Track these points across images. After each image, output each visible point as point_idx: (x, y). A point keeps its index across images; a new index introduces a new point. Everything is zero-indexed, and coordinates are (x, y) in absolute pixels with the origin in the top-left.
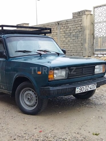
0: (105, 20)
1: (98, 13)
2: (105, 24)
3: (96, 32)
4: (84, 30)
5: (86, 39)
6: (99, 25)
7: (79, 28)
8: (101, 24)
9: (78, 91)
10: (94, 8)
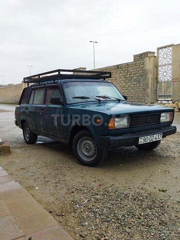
0: (170, 62)
2: (170, 67)
3: (160, 76)
4: (147, 74)
5: (148, 84)
6: (163, 68)
7: (141, 72)
8: (166, 67)
9: (141, 141)
10: (158, 49)
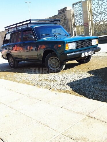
0: (81, 13)
1: (76, 8)
2: (82, 16)
3: (76, 22)
4: (68, 22)
6: (78, 17)
7: (64, 21)
8: (79, 16)
9: (83, 55)
10: (73, 5)
